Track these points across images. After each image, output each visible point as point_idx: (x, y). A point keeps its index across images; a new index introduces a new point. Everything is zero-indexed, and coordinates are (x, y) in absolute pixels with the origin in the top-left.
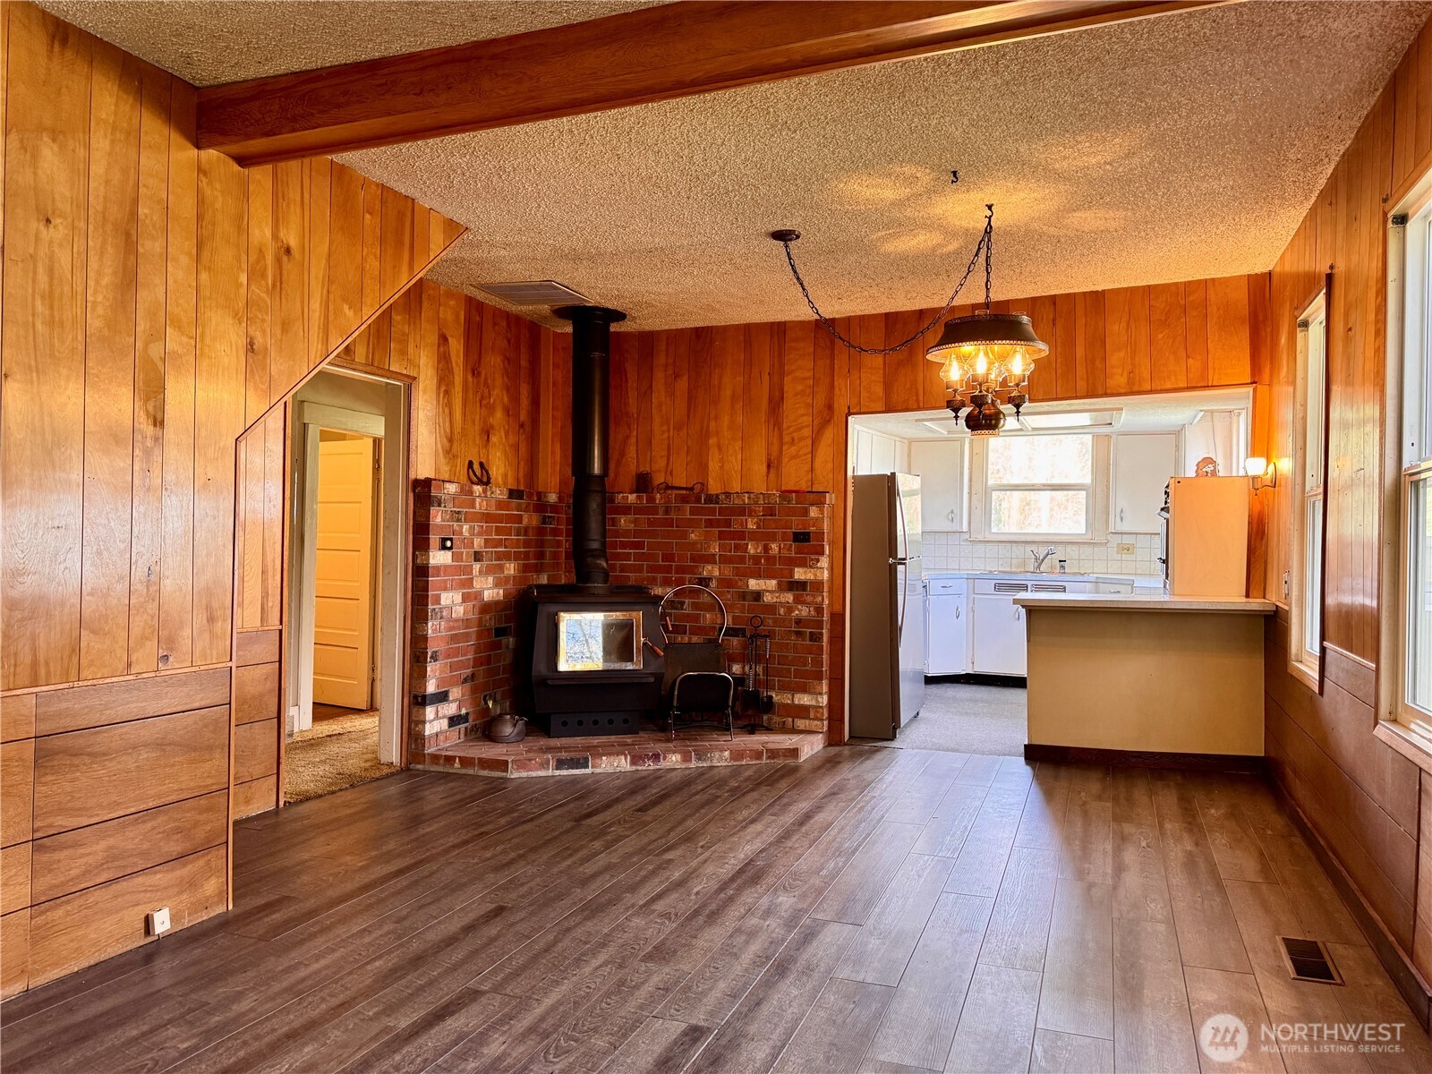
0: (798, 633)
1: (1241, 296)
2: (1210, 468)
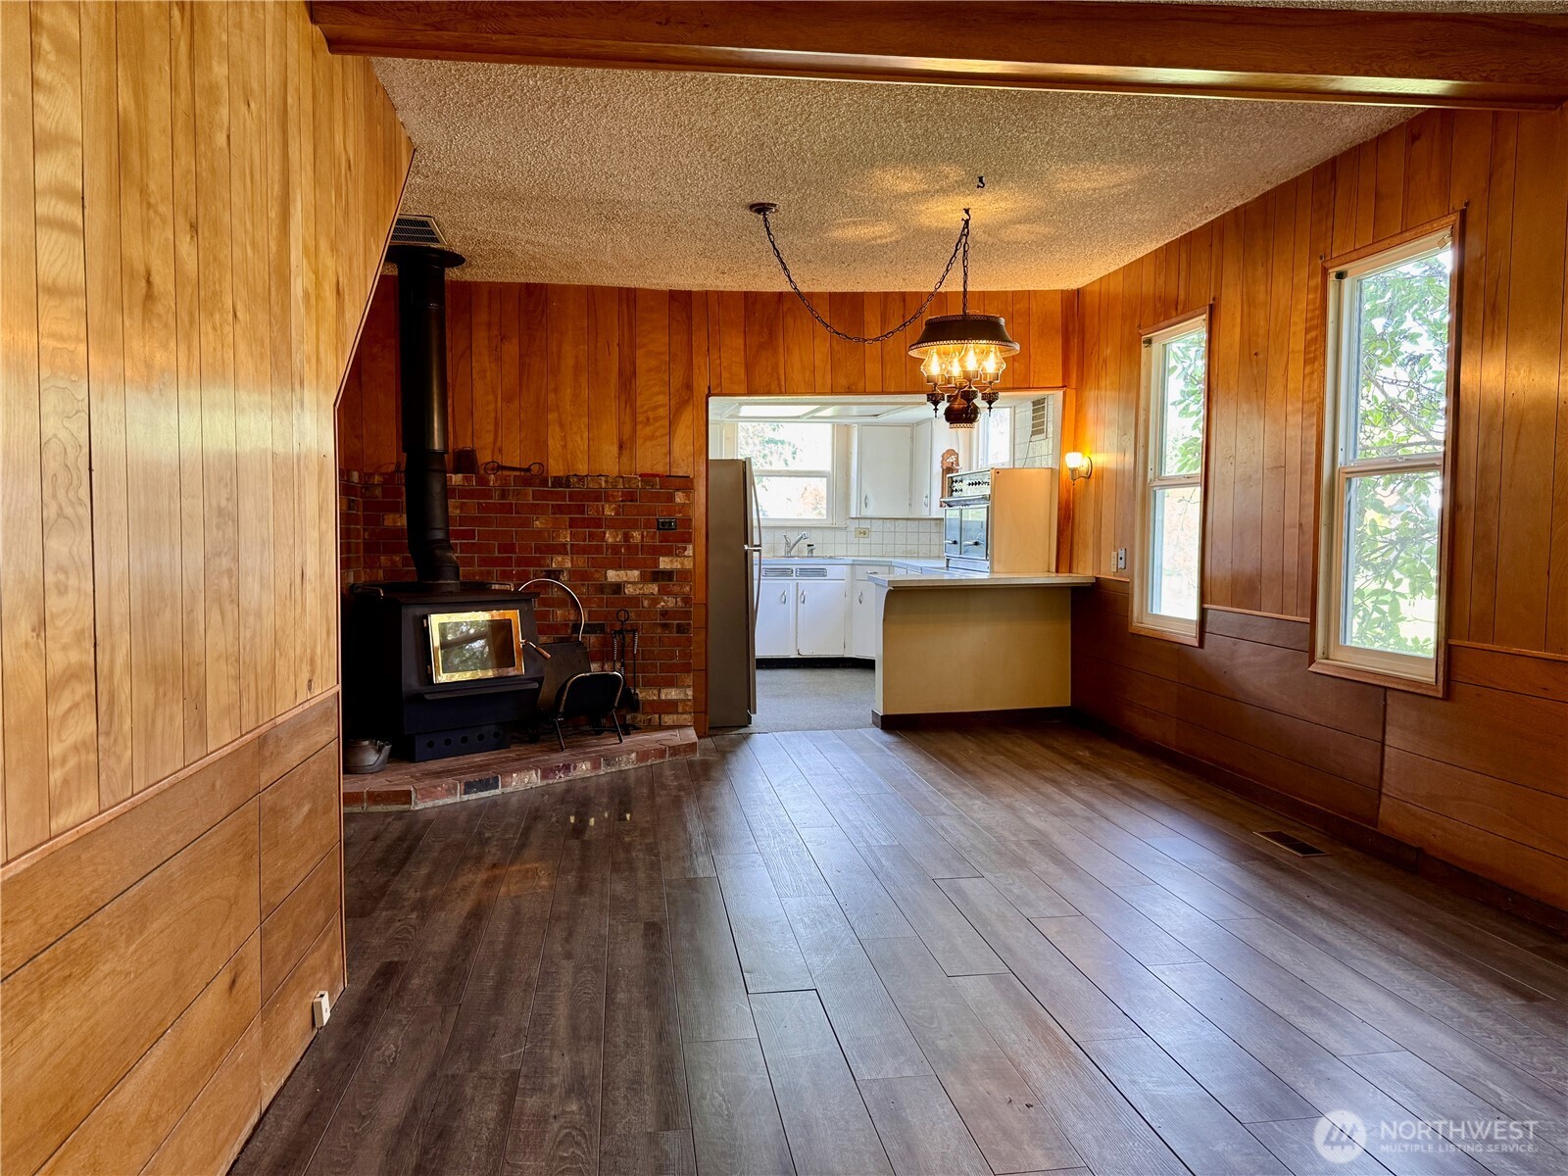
0: (665, 626)
1: (1057, 308)
2: (952, 459)
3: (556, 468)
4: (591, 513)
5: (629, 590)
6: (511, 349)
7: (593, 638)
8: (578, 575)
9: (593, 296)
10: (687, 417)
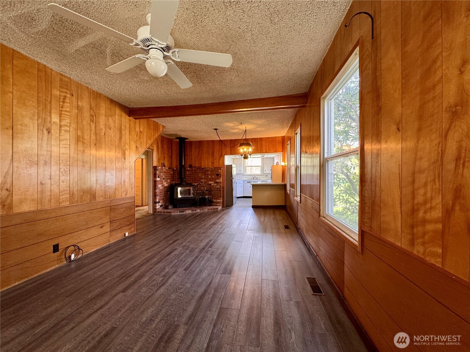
0: (217, 190)
1: (281, 139)
2: (278, 163)
3: (203, 167)
4: (207, 173)
5: (212, 185)
6: (197, 150)
7: (207, 192)
8: (205, 182)
9: (208, 142)
10: (221, 158)
